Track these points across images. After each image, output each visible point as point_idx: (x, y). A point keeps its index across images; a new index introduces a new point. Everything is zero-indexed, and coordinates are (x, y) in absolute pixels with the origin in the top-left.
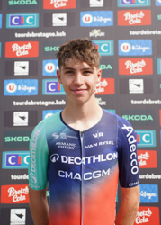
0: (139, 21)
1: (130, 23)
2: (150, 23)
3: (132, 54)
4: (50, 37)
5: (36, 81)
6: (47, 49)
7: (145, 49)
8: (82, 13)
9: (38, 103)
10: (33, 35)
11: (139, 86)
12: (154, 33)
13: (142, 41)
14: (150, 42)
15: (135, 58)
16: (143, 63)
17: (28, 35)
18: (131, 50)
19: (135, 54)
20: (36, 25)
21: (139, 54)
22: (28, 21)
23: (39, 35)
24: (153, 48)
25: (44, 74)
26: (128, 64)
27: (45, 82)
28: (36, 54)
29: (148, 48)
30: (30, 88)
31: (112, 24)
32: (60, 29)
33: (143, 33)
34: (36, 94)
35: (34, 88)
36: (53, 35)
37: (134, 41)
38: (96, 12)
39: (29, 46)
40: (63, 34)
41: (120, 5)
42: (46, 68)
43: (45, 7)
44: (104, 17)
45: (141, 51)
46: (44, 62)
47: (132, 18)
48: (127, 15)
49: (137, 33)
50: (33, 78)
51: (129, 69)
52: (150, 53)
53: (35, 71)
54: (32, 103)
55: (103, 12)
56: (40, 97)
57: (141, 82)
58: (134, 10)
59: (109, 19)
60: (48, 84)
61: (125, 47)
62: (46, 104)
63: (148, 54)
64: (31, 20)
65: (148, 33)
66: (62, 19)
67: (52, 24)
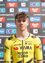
0: (37, 11)
1: (34, 12)
2: (40, 12)
3: (34, 21)
4: (9, 16)
5: (4, 29)
6: (8, 19)
7: (38, 20)
8: (19, 8)
9: (4, 36)
10: (4, 15)
11: (36, 31)
12: (41, 15)
13: (37, 17)
14: (40, 17)
15: (35, 23)
16: (38, 24)
17: (2, 15)
18: (34, 20)
19: (35, 21)
20: (4, 12)
21: (36, 21)
22: (2, 11)
23: (5, 15)
24: (41, 19)
25: (7, 27)
26: (33, 24)
27: (7, 29)
28: (4, 21)
29: (39, 20)
30: (2, 32)
31: (28, 12)
32: (12, 13)
33: (38, 15)
34: (4, 33)
35: (3, 32)
36: (10, 15)
37: (35, 17)
38: (23, 8)
39: (2, 18)
40: (13, 15)
41: (31, 6)
42: (7, 25)
43: (7, 6)
44: (26, 10)
45: (37, 20)
46: (7, 23)
47: (34, 10)
48: (33, 9)
49: (36, 15)
50: (3, 28)
51: (33, 26)
52: (40, 21)
53: (4, 26)
54: (3, 36)
55: (25, 8)
56: (5, 34)
57: (37, 30)
58: (35, 8)
59: (27, 10)
60: (8, 30)
61: (32, 19)
62: (7, 36)
63: (39, 21)
64: (3, 10)
65: (39, 15)
66: (13, 10)
67: (9, 12)
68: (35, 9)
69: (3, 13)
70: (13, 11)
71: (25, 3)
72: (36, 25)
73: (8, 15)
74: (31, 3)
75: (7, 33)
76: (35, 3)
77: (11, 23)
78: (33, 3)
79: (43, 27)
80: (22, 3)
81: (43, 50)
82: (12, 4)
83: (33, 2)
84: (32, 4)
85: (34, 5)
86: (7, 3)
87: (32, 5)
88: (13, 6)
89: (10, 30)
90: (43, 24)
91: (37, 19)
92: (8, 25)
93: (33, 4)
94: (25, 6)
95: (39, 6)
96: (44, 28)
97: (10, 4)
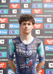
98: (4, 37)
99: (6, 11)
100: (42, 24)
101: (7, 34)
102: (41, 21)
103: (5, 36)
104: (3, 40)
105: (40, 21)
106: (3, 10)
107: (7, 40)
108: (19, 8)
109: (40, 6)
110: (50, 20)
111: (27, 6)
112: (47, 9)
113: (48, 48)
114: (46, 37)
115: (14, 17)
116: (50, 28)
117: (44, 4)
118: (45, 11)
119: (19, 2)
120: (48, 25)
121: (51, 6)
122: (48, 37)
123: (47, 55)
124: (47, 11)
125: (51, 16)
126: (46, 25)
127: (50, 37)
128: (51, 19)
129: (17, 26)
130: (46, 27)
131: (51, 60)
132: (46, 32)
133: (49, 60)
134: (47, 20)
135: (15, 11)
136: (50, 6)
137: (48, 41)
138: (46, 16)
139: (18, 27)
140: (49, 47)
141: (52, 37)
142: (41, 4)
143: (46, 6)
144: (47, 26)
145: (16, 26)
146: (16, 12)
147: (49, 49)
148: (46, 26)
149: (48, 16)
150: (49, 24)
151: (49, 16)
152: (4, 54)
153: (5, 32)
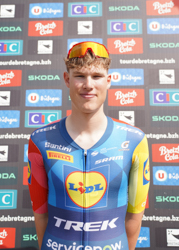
68: (126, 44)
69: (14, 58)
70: (49, 51)
71: (90, 23)
72: (127, 95)
73: (31, 63)
74: (110, 22)
75: (27, 125)
76: (124, 21)
77: (43, 91)
78: (118, 22)
79: (152, 103)
80: (79, 23)
81: (155, 183)
82: (47, 26)
83: (117, 18)
84: (113, 26)
85: (122, 27)
86: (30, 23)
87: (113, 30)
88: (51, 32)
89: (40, 114)
90: (152, 91)
91: (133, 75)
92: (33, 97)
93: (118, 27)
94: (90, 31)
95: (139, 31)
96: (155, 107)
97: (39, 26)
98: (7, 136)
99: (14, 48)
100: (143, 90)
101: (17, 126)
102: (137, 78)
103: (10, 134)
104: (5, 148)
105: (135, 79)
106: (6, 42)
107: (17, 146)
108: (61, 34)
109: (133, 26)
110: (170, 76)
111: (88, 27)
112: (159, 38)
113: (162, 176)
114: (158, 137)
115: (45, 65)
116: (170, 104)
117: (148, 20)
118: (152, 45)
119: (62, 16)
120: (164, 93)
121: (174, 28)
122: (165, 136)
123: (159, 199)
124: (157, 45)
125: (173, 61)
126: (155, 94)
127: (170, 136)
128: (172, 72)
129: (52, 96)
130: (156, 101)
131: (174, 219)
132: (155, 118)
133: (168, 219)
134: (158, 77)
135: (48, 46)
136: (169, 27)
137: (163, 149)
138: (155, 62)
139: (56, 101)
140: (166, 170)
141: (176, 136)
142: (138, 22)
143: (154, 26)
144: (160, 97)
145: (48, 99)
146: (51, 48)
147: (168, 179)
148: (156, 98)
149: (161, 61)
150: (167, 91)
151: (167, 61)
152: (7, 199)
153: (9, 118)
